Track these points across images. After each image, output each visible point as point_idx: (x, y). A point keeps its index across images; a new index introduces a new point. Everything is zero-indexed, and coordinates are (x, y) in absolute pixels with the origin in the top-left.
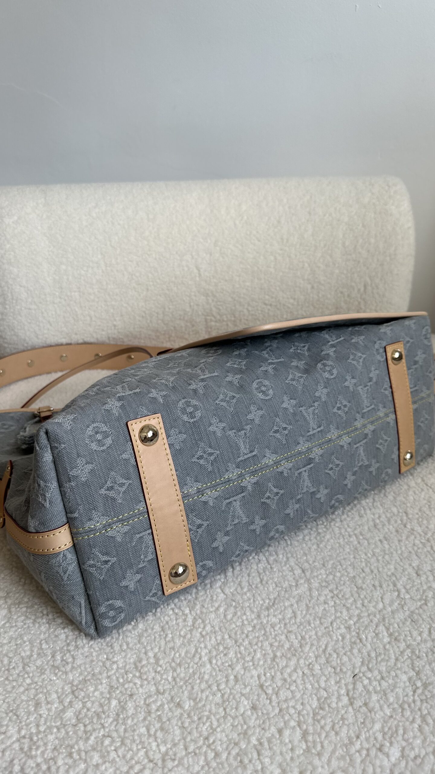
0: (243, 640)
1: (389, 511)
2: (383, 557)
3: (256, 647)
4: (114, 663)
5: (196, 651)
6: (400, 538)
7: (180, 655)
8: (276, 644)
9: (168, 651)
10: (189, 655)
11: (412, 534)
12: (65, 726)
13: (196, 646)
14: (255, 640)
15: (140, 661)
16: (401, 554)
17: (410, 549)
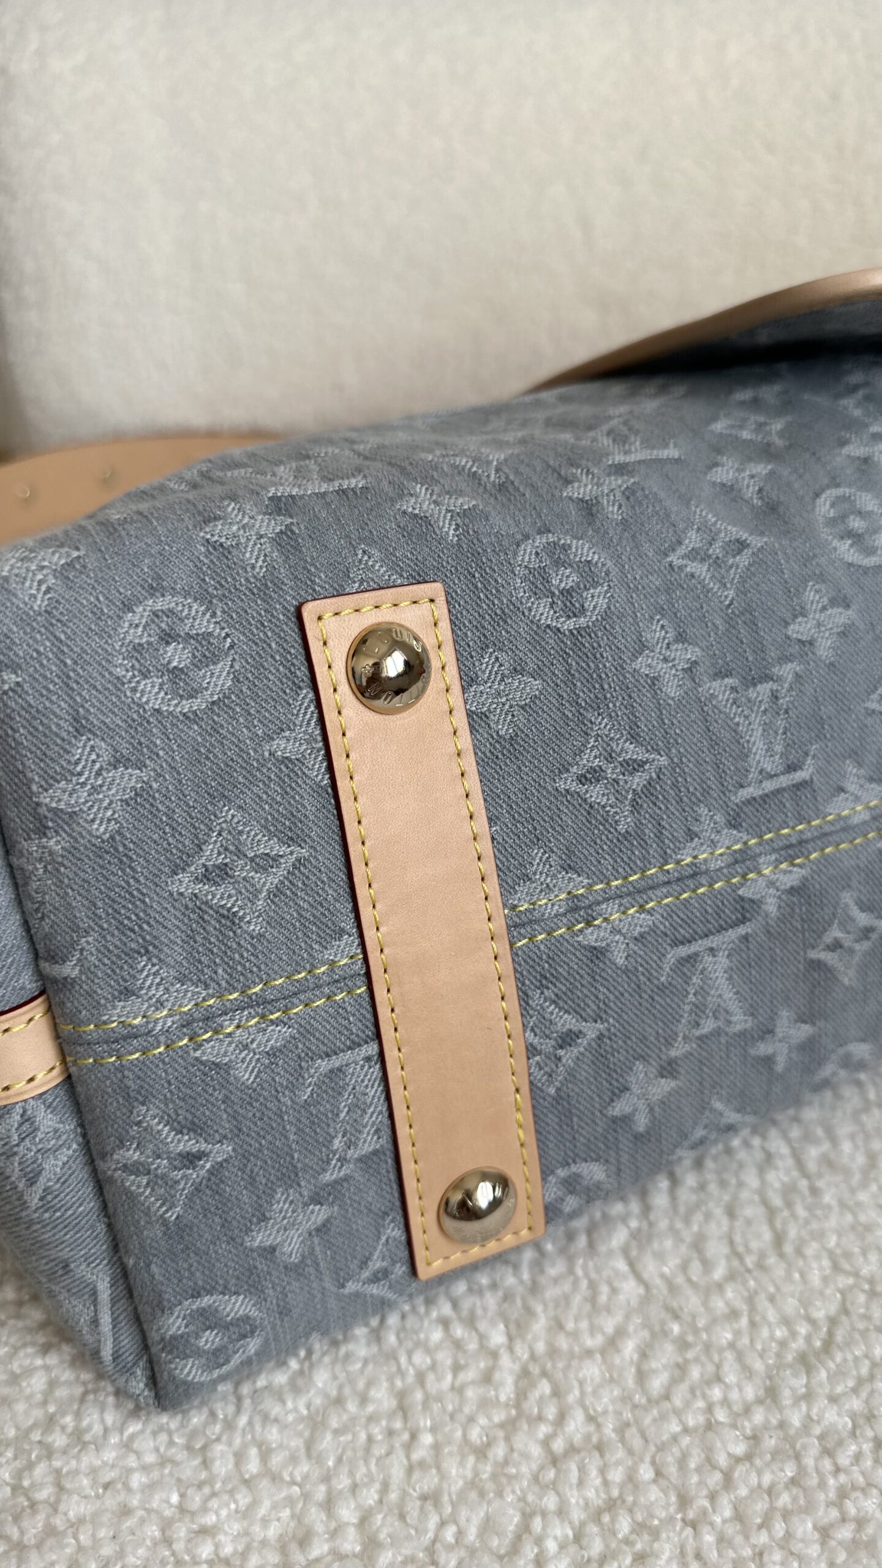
0: (713, 1497)
3: (763, 1538)
4: (204, 1531)
5: (525, 1527)
7: (460, 1534)
8: (845, 1533)
9: (413, 1508)
10: (495, 1542)
13: (523, 1499)
14: (761, 1506)
15: (304, 1541)
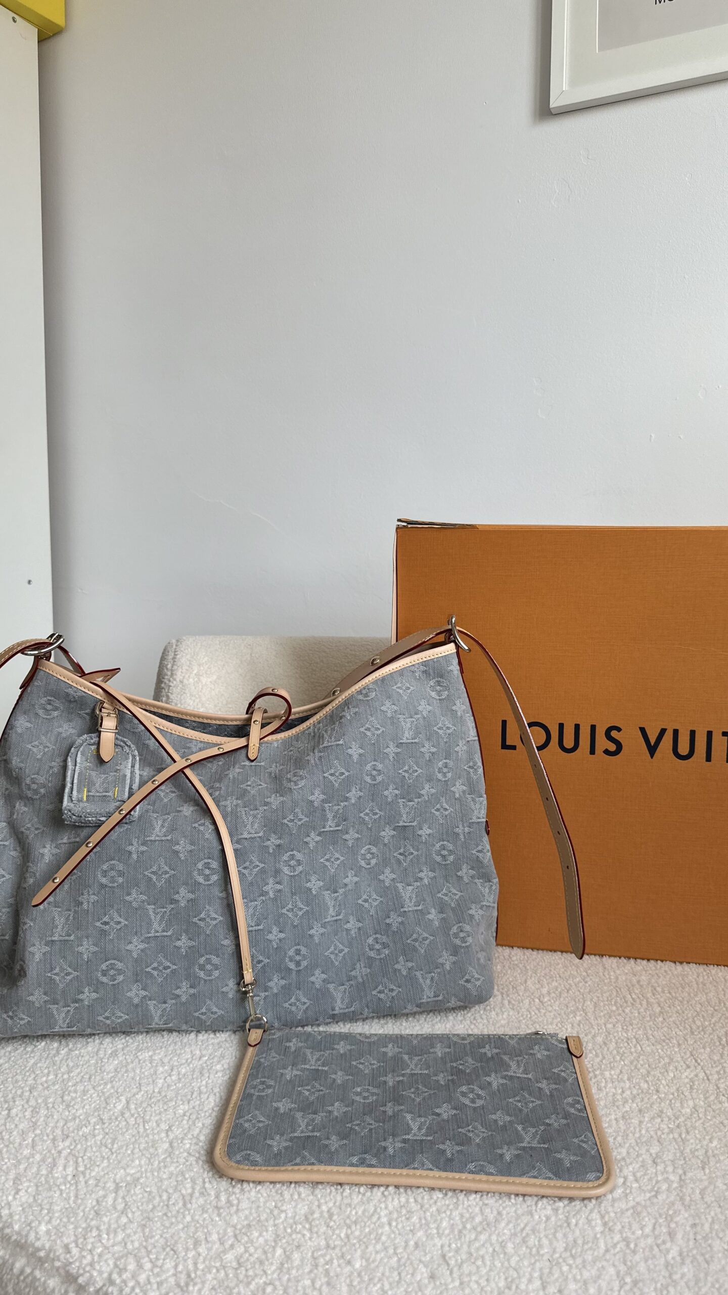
0: (430, 1206)
1: (637, 1087)
2: (615, 1139)
3: (444, 1215)
4: (282, 1211)
5: (375, 1211)
6: (642, 1119)
7: (356, 1213)
8: (467, 1215)
9: (343, 1207)
10: (367, 1214)
11: (660, 1116)
12: (224, 1267)
13: (375, 1205)
14: (444, 1208)
15: (312, 1213)
16: (639, 1138)
17: (652, 1133)
